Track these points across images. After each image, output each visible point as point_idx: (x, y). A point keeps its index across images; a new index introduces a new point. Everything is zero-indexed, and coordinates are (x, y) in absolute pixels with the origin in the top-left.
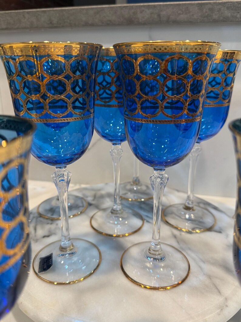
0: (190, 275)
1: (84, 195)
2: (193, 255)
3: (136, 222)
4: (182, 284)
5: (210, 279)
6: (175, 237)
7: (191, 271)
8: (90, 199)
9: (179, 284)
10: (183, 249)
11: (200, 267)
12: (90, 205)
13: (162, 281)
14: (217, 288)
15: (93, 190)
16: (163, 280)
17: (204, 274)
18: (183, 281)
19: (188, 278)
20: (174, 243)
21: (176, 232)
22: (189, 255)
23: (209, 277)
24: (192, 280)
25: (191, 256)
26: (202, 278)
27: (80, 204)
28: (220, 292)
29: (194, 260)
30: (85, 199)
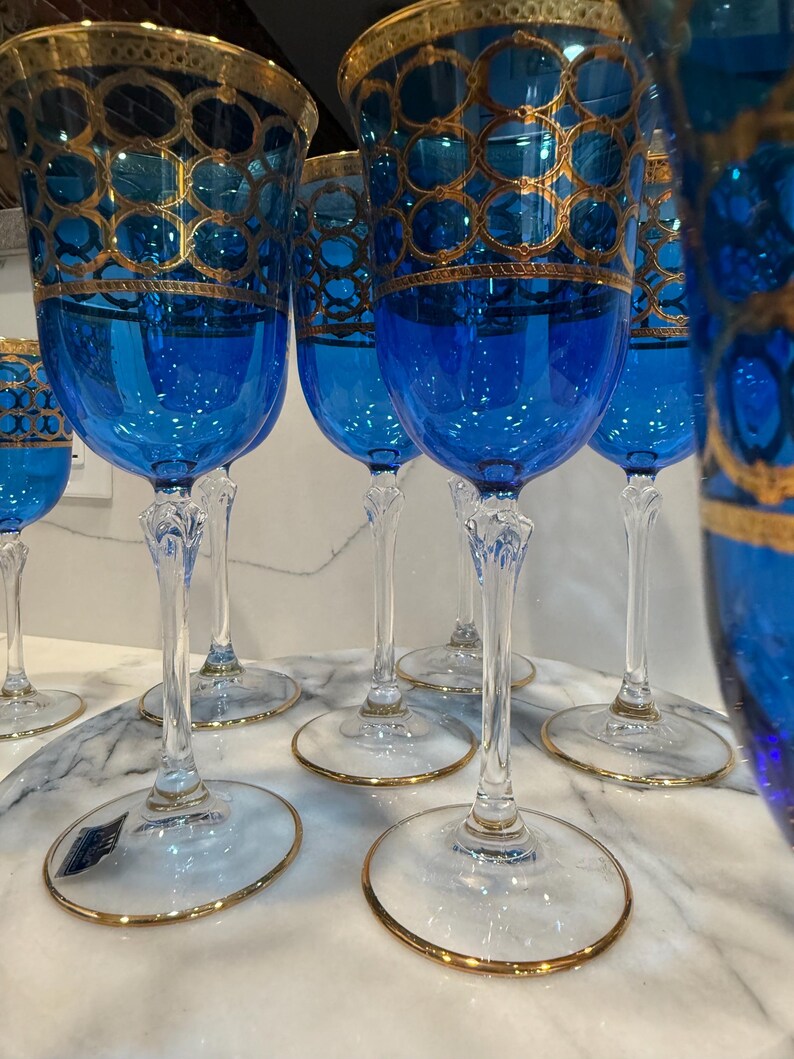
0: (632, 928)
1: (296, 672)
2: (645, 857)
3: (451, 748)
4: (599, 959)
5: (720, 951)
6: (582, 797)
7: (635, 912)
8: (311, 684)
9: (580, 959)
10: (608, 838)
11: (674, 902)
12: (307, 696)
13: (513, 940)
14: (748, 990)
15: (331, 662)
16: (517, 938)
17: (692, 930)
18: (603, 946)
19: (623, 942)
20: (577, 815)
21: (586, 783)
22: (630, 858)
23: (716, 943)
24: (640, 950)
25: (638, 860)
26: (682, 944)
27: (279, 693)
28: (762, 1009)
29: (652, 877)
30: (299, 681)
